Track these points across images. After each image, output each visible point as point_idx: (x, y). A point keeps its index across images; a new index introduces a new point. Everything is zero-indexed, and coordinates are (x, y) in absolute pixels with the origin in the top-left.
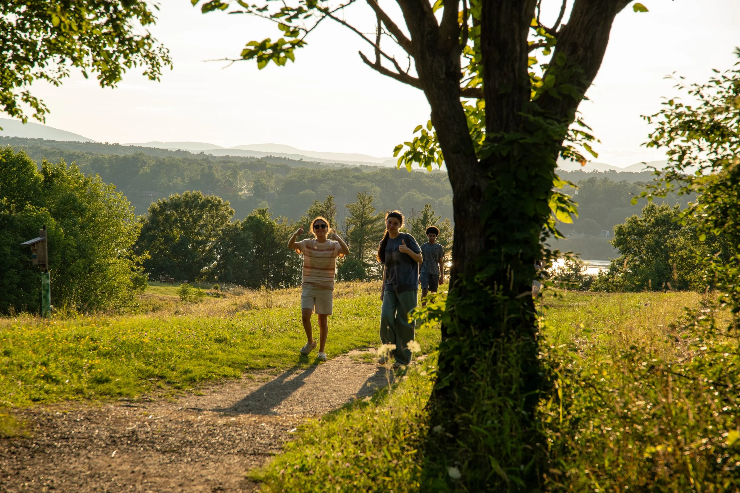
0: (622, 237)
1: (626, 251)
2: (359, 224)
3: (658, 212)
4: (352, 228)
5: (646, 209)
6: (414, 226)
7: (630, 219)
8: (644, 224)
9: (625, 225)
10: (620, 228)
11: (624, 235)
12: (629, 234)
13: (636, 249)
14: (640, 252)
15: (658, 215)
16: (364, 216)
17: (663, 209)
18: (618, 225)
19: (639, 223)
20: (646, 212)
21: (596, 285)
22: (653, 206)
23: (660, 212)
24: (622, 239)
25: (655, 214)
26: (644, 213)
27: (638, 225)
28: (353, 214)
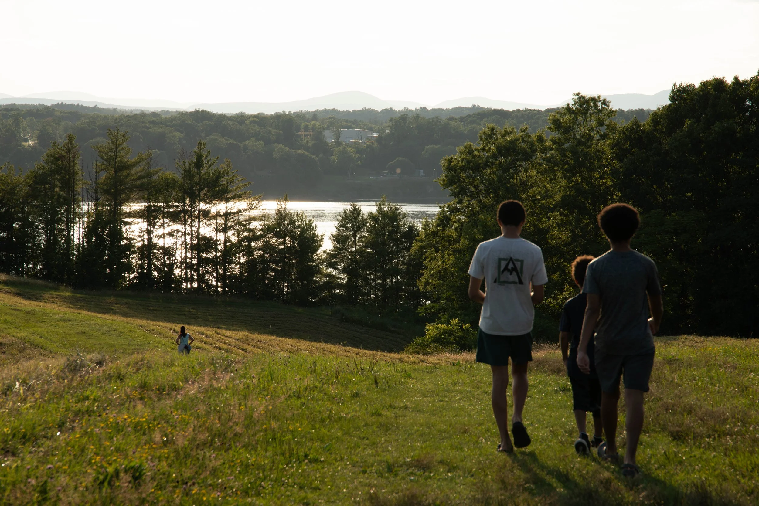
0: (453, 173)
1: (460, 193)
2: (112, 172)
3: (499, 137)
4: (103, 177)
5: (484, 133)
6: (185, 170)
7: (462, 148)
8: (481, 153)
9: (457, 157)
10: (450, 161)
11: (455, 171)
12: (463, 169)
13: (473, 189)
14: (478, 193)
15: (500, 140)
16: (118, 159)
17: (507, 133)
18: (448, 157)
19: (476, 152)
20: (483, 138)
21: (421, 241)
22: (493, 129)
23: (503, 136)
24: (453, 176)
25: (497, 139)
26: (481, 139)
27: (474, 156)
28: (102, 158)
